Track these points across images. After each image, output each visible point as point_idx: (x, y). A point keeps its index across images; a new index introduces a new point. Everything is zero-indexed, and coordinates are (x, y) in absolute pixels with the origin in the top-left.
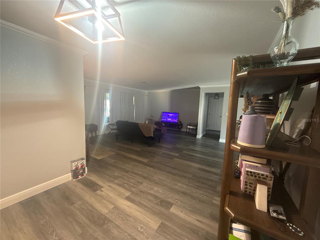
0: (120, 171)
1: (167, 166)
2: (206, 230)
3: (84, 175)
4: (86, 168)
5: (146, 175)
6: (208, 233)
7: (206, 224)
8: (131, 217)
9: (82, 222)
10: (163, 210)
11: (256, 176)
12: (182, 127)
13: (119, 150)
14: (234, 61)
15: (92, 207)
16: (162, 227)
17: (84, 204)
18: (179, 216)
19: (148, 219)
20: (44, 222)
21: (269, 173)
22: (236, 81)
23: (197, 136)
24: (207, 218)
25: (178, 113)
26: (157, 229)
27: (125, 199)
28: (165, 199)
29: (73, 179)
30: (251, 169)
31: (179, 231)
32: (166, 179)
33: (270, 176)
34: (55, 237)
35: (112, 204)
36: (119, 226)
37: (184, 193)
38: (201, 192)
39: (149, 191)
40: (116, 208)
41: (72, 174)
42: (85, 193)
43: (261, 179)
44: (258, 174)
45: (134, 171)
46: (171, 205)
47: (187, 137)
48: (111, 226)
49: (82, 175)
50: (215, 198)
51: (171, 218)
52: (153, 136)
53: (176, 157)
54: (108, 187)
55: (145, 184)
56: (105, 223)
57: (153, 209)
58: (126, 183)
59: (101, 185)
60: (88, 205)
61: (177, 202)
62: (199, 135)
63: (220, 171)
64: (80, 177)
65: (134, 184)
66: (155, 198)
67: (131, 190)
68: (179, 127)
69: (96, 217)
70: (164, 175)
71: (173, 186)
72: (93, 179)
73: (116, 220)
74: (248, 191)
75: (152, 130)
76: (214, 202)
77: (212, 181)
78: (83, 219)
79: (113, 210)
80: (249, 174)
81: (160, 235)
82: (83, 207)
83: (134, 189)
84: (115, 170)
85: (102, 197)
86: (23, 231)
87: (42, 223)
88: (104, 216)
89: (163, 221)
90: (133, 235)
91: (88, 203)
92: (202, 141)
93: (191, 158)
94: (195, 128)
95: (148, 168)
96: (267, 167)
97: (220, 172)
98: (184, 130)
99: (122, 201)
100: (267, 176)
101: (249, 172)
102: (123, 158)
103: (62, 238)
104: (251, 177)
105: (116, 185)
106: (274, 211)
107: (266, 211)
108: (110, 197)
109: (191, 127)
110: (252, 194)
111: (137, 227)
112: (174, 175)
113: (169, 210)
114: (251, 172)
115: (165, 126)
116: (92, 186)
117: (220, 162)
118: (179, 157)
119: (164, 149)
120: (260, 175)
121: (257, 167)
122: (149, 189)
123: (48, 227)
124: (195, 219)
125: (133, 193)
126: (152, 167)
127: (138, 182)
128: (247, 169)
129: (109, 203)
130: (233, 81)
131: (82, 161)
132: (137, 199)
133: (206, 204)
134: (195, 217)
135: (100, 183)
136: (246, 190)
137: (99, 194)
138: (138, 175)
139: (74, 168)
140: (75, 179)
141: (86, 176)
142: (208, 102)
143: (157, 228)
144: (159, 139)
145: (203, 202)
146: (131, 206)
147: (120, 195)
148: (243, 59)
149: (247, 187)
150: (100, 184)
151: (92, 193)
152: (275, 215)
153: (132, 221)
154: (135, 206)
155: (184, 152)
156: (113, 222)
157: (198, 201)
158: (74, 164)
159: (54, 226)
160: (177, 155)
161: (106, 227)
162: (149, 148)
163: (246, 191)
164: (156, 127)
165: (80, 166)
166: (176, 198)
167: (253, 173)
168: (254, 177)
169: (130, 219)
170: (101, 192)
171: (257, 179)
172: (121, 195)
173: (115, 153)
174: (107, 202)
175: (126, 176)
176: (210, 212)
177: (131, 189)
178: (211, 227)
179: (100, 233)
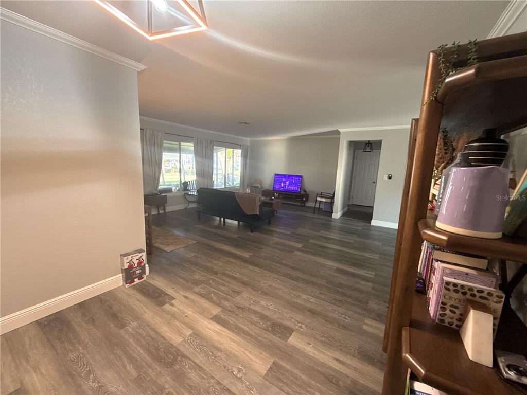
0: (203, 271)
1: (283, 264)
2: (352, 378)
3: (143, 278)
4: (147, 265)
5: (248, 280)
6: (355, 382)
7: (352, 366)
8: (222, 351)
9: (138, 357)
10: (276, 339)
11: (464, 292)
12: (307, 200)
13: (201, 236)
14: (432, 55)
15: (156, 332)
16: (275, 369)
17: (142, 327)
18: (304, 351)
19: (251, 356)
20: (76, 357)
21: (495, 288)
22: (436, 98)
23: (333, 214)
24: (352, 355)
25: (301, 177)
26: (267, 374)
27: (211, 319)
28: (279, 321)
29: (124, 284)
30: (455, 279)
31: (304, 377)
32: (281, 286)
33: (497, 294)
34: (93, 382)
35: (190, 328)
36: (201, 367)
37: (313, 312)
38: (341, 310)
39: (253, 307)
40: (197, 334)
41: (123, 275)
42: (145, 308)
43: (477, 299)
44: (471, 289)
45: (227, 272)
46: (290, 331)
47: (316, 216)
48: (187, 367)
49: (140, 278)
50: (366, 321)
51: (289, 354)
52: (258, 214)
53: (299, 250)
54: (184, 299)
55: (245, 295)
56: (176, 361)
57: (259, 338)
58: (213, 292)
59: (171, 295)
60: (148, 328)
61: (301, 327)
62: (337, 213)
63: (374, 273)
64: (137, 281)
65: (227, 295)
66: (261, 320)
67: (221, 305)
68: (302, 200)
69: (163, 350)
70: (278, 280)
71: (294, 300)
72: (159, 284)
73: (196, 356)
74: (447, 320)
75: (258, 204)
76: (364, 328)
77: (360, 291)
78: (140, 352)
79: (191, 339)
80: (451, 287)
81: (271, 385)
82: (140, 331)
83: (226, 303)
84: (195, 270)
85: (173, 315)
86: (40, 370)
87: (72, 359)
88: (176, 348)
89: (276, 359)
90: (225, 382)
91: (148, 326)
92: (342, 223)
93: (322, 252)
94: (329, 200)
95: (251, 267)
96: (489, 276)
97: (373, 276)
98: (311, 204)
99: (206, 323)
100: (490, 294)
101: (451, 285)
102: (209, 250)
103: (104, 385)
104: (455, 294)
105: (196, 295)
106: (510, 367)
107: (491, 365)
108: (186, 316)
109: (324, 200)
110: (454, 326)
111: (232, 369)
112: (294, 280)
113: (287, 341)
114: (455, 285)
115: (278, 198)
116: (157, 297)
117: (373, 259)
118: (303, 249)
119: (278, 236)
120: (475, 290)
121: (467, 274)
122: (253, 304)
123: (81, 365)
124: (332, 357)
125: (224, 309)
126: (257, 265)
127: (233, 291)
128: (446, 279)
129: (184, 326)
130: (429, 98)
131: (140, 255)
132: (231, 320)
133: (352, 331)
134: (332, 355)
135: (170, 291)
136: (442, 318)
137: (168, 311)
138: (234, 278)
139: (126, 266)
140: (128, 285)
141: (147, 279)
142: (352, 157)
143: (265, 373)
144: (269, 221)
145: (345, 327)
146: (221, 332)
147: (203, 312)
148: (454, 49)
149: (446, 312)
150: (169, 294)
151: (156, 308)
152: (512, 375)
153: (224, 359)
154: (228, 331)
155: (311, 241)
156: (190, 359)
157: (336, 325)
158: (126, 260)
159: (90, 363)
160: (299, 246)
161: (178, 367)
162: (252, 234)
163: (442, 321)
164: (263, 199)
165: (136, 262)
166: (298, 319)
167: (459, 286)
168: (461, 294)
169: (219, 354)
170: (171, 307)
171: (467, 299)
172: (206, 313)
173: (195, 242)
174: (181, 324)
175: (213, 280)
176: (357, 346)
177: (222, 302)
178: (360, 373)
179: (168, 378)
